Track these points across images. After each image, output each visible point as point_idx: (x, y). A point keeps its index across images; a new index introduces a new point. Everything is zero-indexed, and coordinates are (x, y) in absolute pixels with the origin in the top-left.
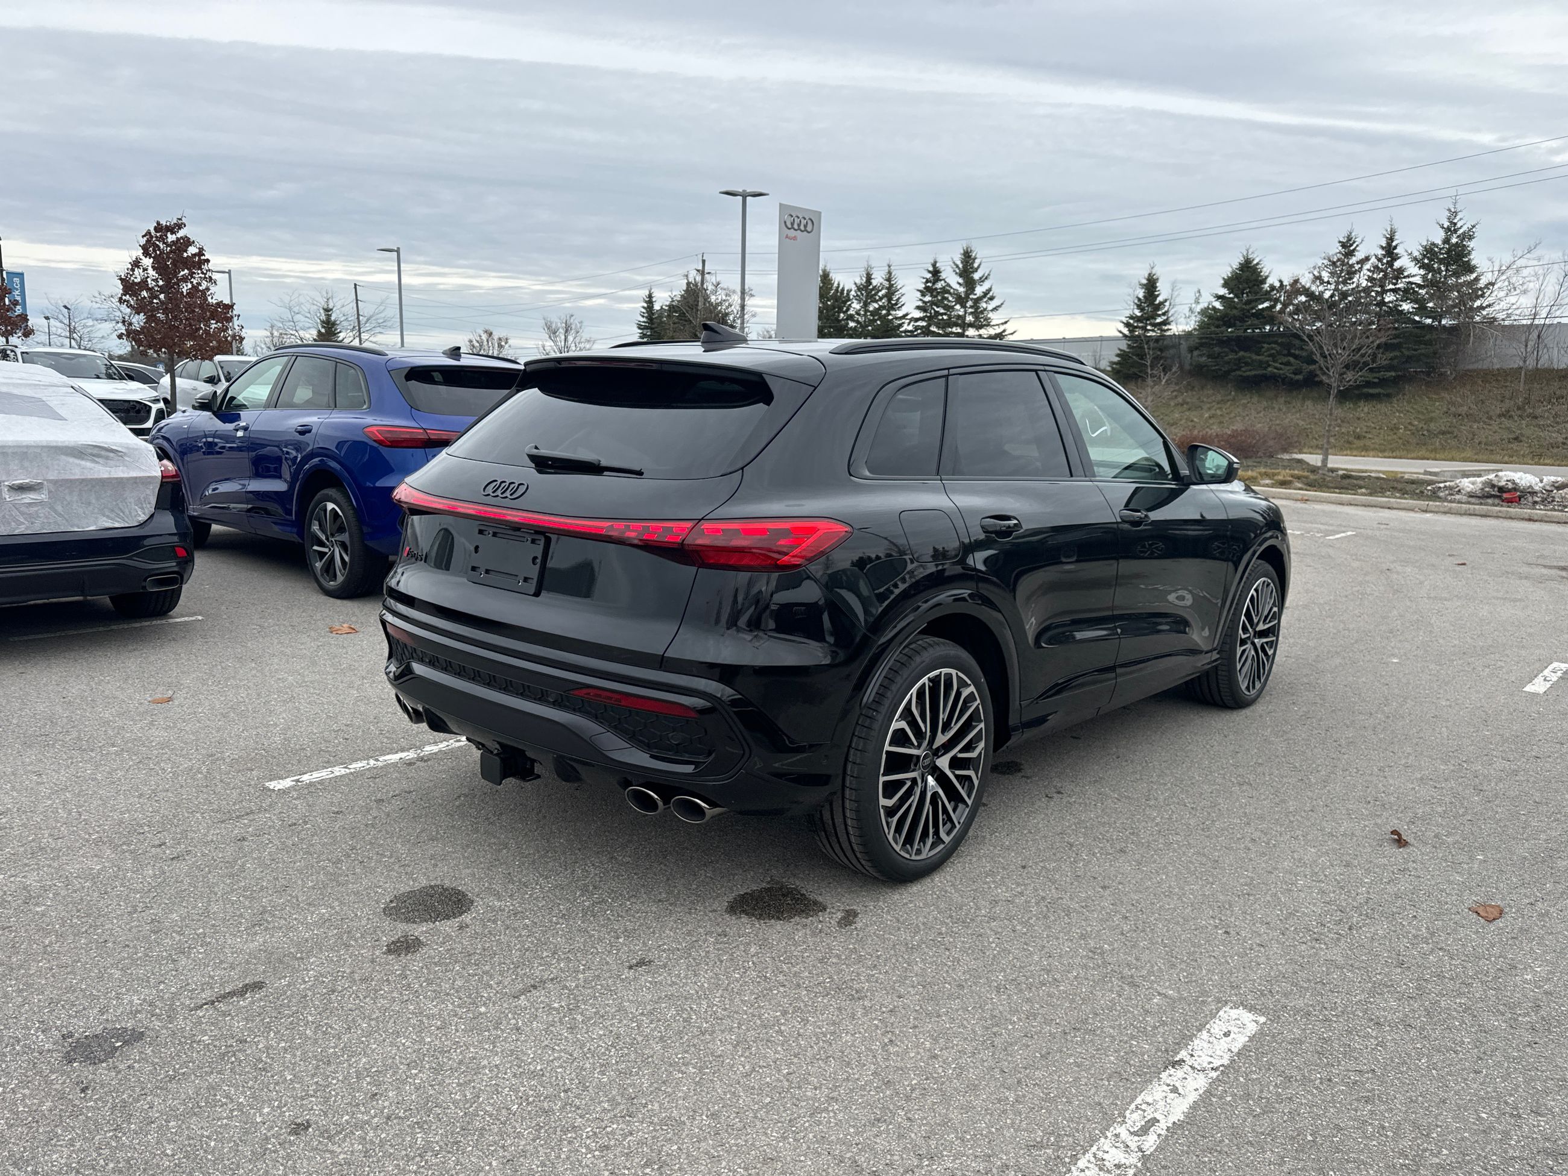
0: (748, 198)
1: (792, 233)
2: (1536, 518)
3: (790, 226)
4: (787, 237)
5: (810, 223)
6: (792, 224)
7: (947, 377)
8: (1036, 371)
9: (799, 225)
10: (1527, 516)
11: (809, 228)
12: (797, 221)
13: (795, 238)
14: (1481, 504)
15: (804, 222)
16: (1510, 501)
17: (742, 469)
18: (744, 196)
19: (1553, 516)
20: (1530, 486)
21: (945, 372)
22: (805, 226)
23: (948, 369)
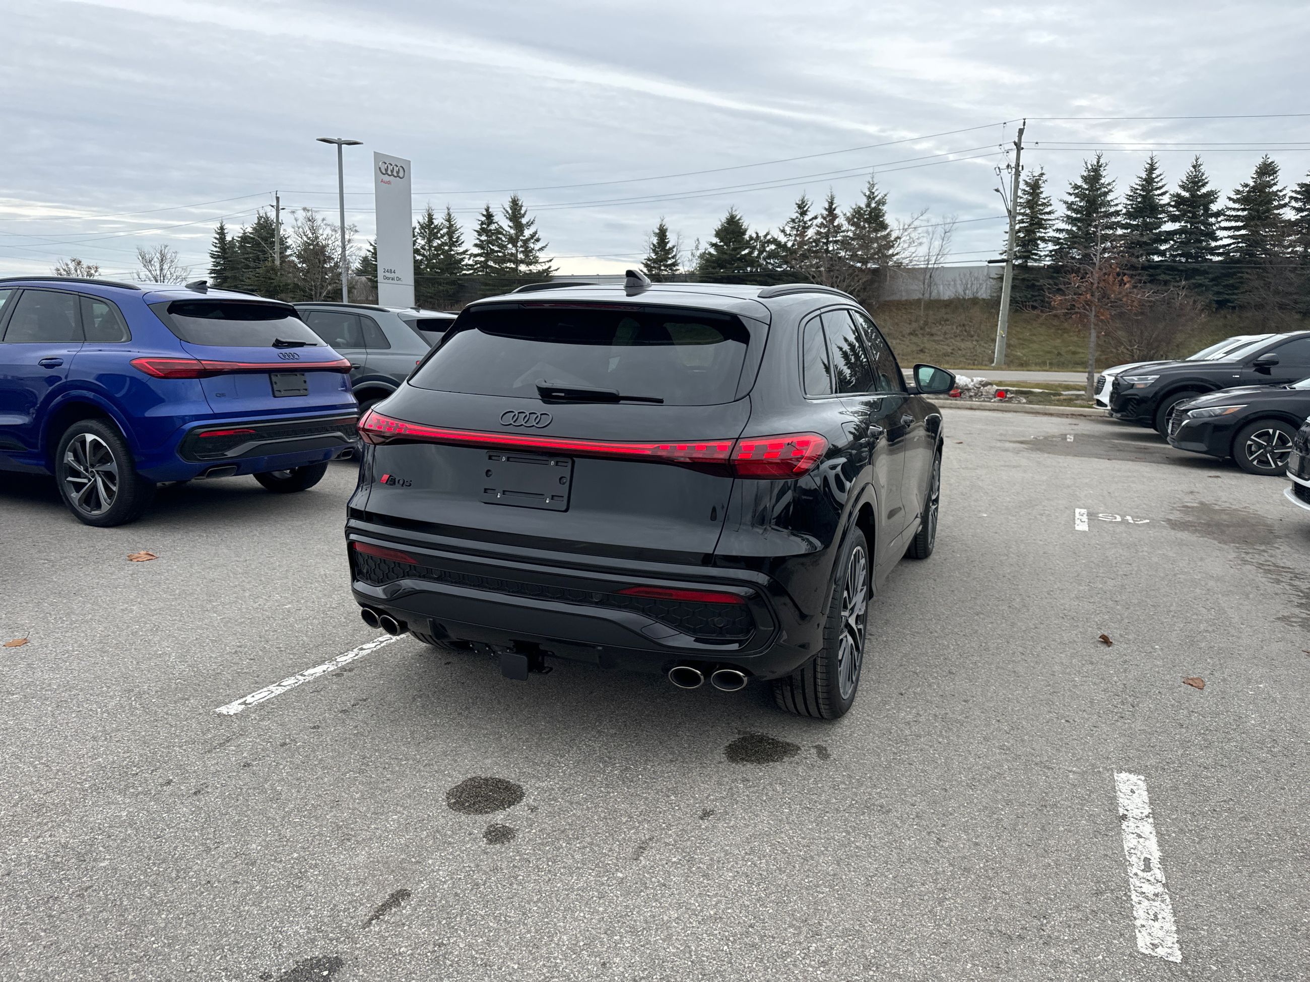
0: (343, 146)
1: (386, 178)
2: (975, 407)
3: (384, 172)
4: (382, 181)
5: (401, 170)
6: (387, 170)
7: (820, 315)
8: (848, 310)
9: (392, 171)
10: (969, 407)
11: (401, 174)
12: (390, 168)
13: (389, 183)
14: (936, 399)
15: (396, 169)
16: (954, 396)
17: (748, 394)
18: (340, 144)
19: (986, 406)
20: (966, 385)
21: (818, 312)
22: (398, 172)
23: (819, 309)
